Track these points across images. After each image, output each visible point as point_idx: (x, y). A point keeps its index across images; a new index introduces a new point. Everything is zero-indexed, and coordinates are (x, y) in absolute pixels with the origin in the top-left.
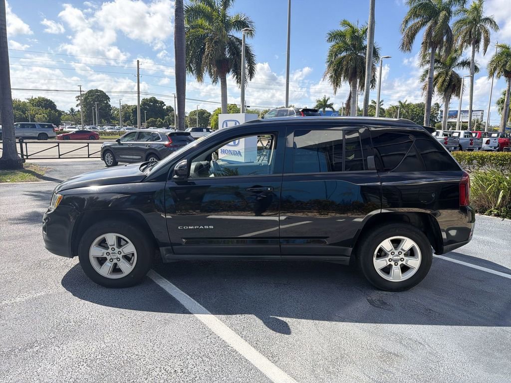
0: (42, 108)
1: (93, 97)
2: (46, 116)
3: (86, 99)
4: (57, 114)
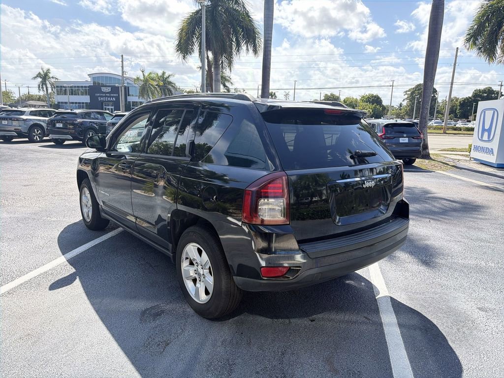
0: (370, 103)
1: (420, 91)
2: (371, 111)
3: (413, 93)
4: (381, 109)
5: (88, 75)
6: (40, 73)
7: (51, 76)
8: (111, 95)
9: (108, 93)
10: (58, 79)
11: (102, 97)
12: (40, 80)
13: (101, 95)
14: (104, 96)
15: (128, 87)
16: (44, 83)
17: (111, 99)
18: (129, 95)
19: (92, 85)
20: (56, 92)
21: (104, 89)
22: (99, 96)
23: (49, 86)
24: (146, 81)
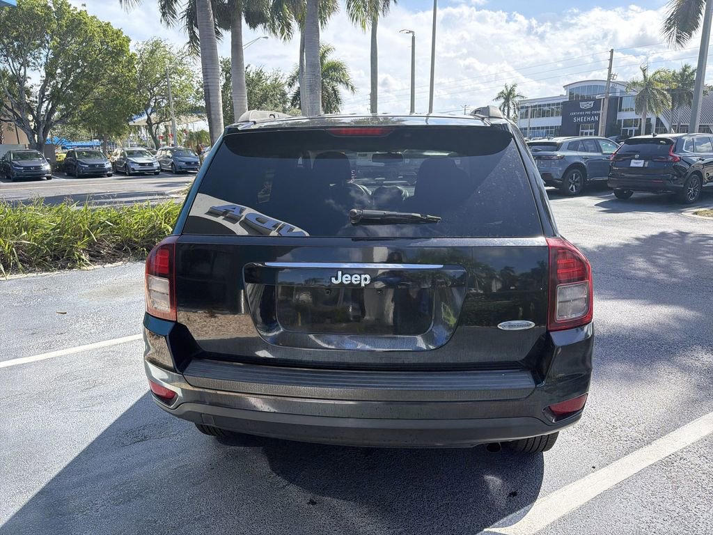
5: (564, 87)
6: (502, 93)
7: (516, 95)
8: (593, 113)
9: (588, 110)
10: (523, 97)
11: (580, 116)
12: (502, 100)
13: (578, 113)
14: (583, 115)
15: (621, 98)
16: (506, 104)
17: (593, 119)
18: (620, 110)
19: (568, 100)
20: (519, 116)
21: (583, 105)
22: (574, 116)
23: (512, 106)
24: (648, 84)
